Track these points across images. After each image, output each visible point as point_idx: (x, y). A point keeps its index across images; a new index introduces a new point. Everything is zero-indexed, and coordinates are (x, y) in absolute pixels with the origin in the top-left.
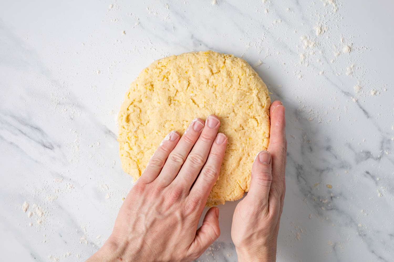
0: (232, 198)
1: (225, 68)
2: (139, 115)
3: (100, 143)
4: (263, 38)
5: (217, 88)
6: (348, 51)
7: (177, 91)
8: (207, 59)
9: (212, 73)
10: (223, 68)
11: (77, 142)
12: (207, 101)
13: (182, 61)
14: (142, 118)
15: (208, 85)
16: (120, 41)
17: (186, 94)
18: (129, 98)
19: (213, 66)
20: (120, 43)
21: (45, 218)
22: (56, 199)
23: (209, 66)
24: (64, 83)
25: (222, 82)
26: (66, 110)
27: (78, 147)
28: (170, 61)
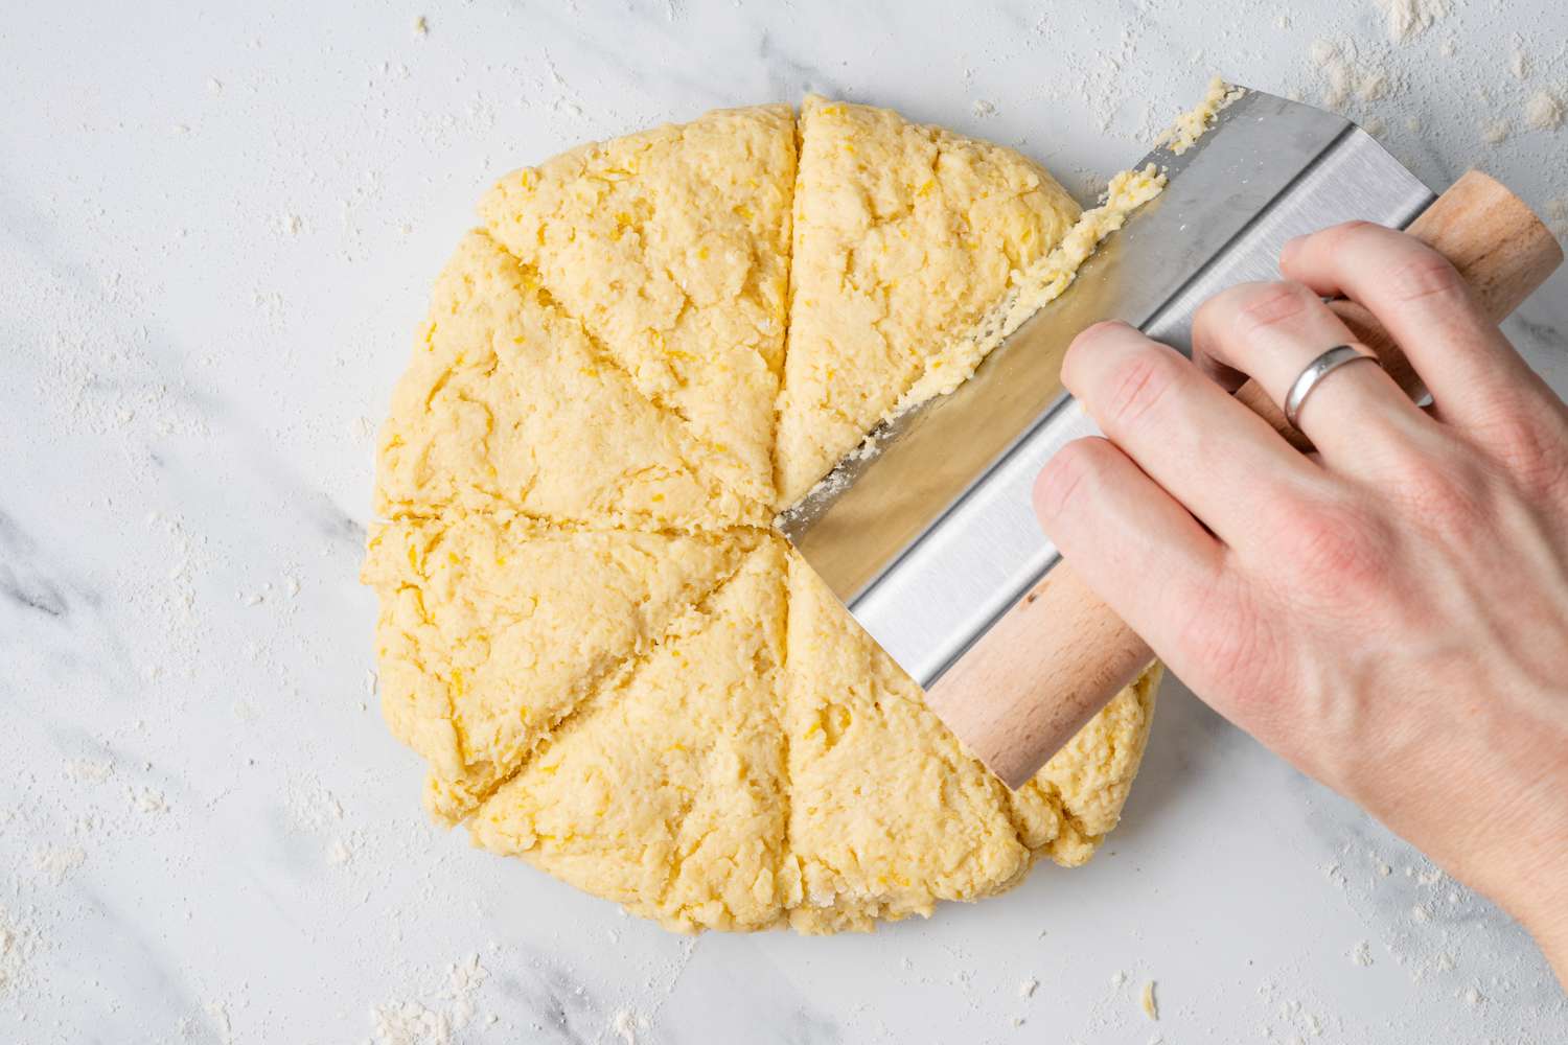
0: (969, 886)
1: (940, 194)
2: (486, 445)
3: (298, 585)
4: (1121, 54)
5: (896, 302)
6: (1553, 115)
7: (688, 302)
8: (850, 139)
9: (870, 216)
10: (926, 190)
11: (183, 580)
12: (842, 367)
13: (713, 154)
14: (501, 459)
15: (850, 281)
16: (401, 70)
17: (734, 323)
18: (431, 349)
19: (878, 179)
20: (399, 75)
21: (24, 961)
22: (78, 867)
23: (856, 178)
24: (117, 281)
25: (920, 270)
26: (131, 418)
27: (191, 602)
28: (650, 151)
